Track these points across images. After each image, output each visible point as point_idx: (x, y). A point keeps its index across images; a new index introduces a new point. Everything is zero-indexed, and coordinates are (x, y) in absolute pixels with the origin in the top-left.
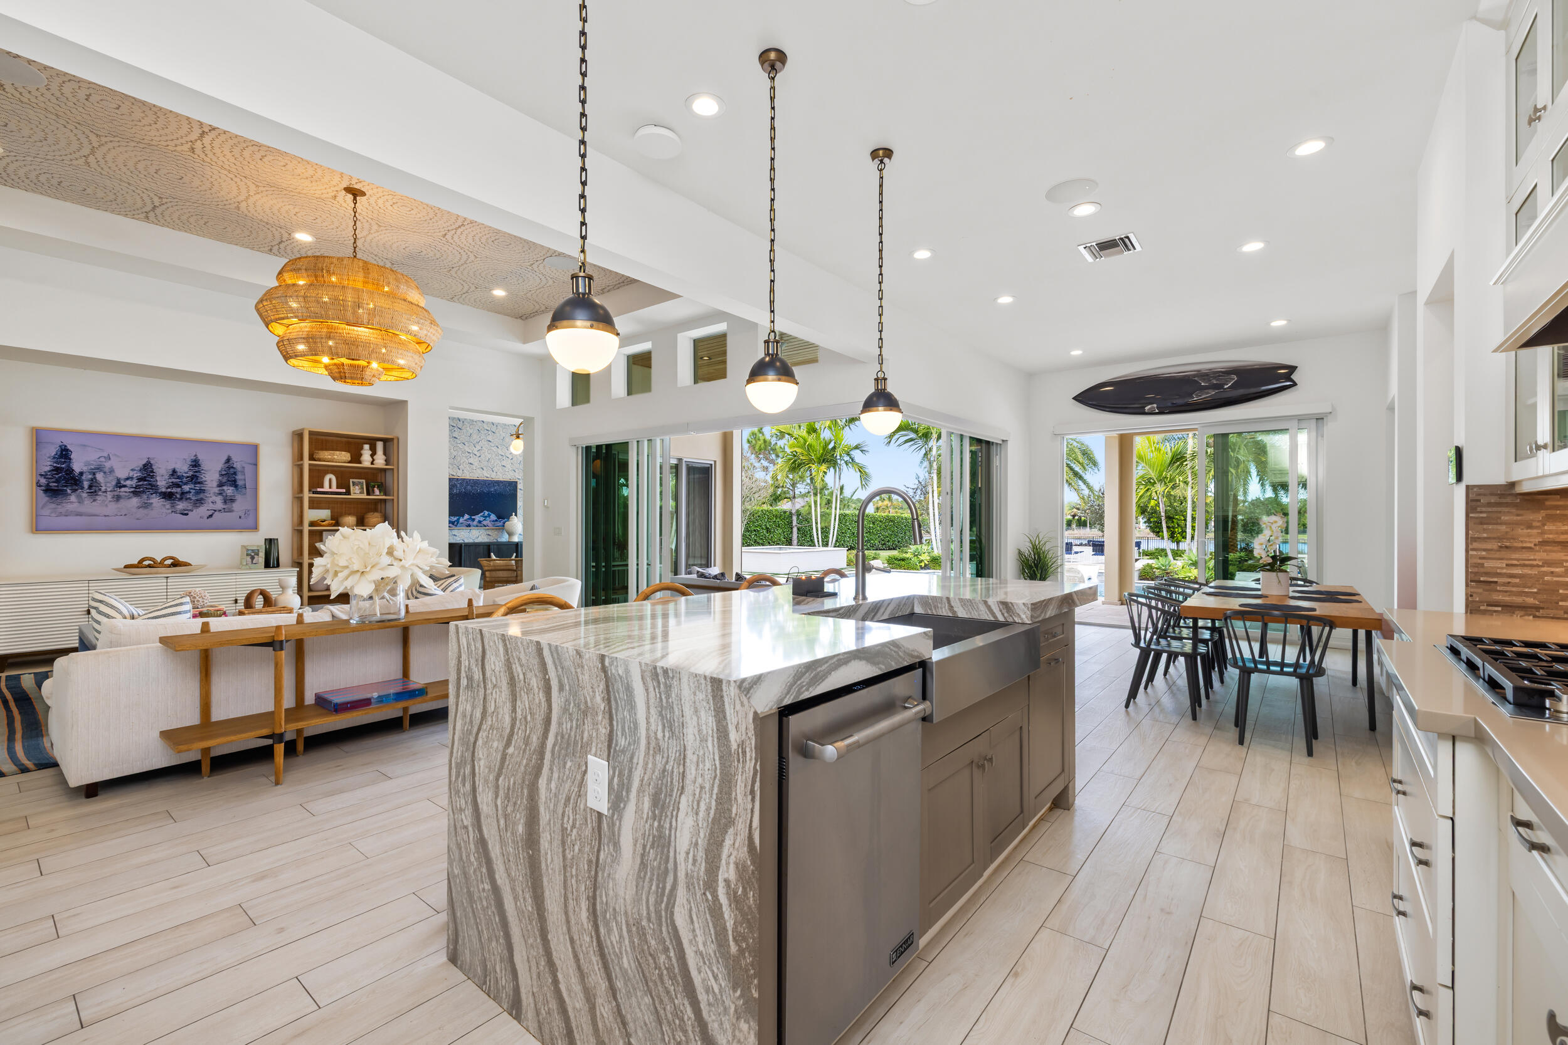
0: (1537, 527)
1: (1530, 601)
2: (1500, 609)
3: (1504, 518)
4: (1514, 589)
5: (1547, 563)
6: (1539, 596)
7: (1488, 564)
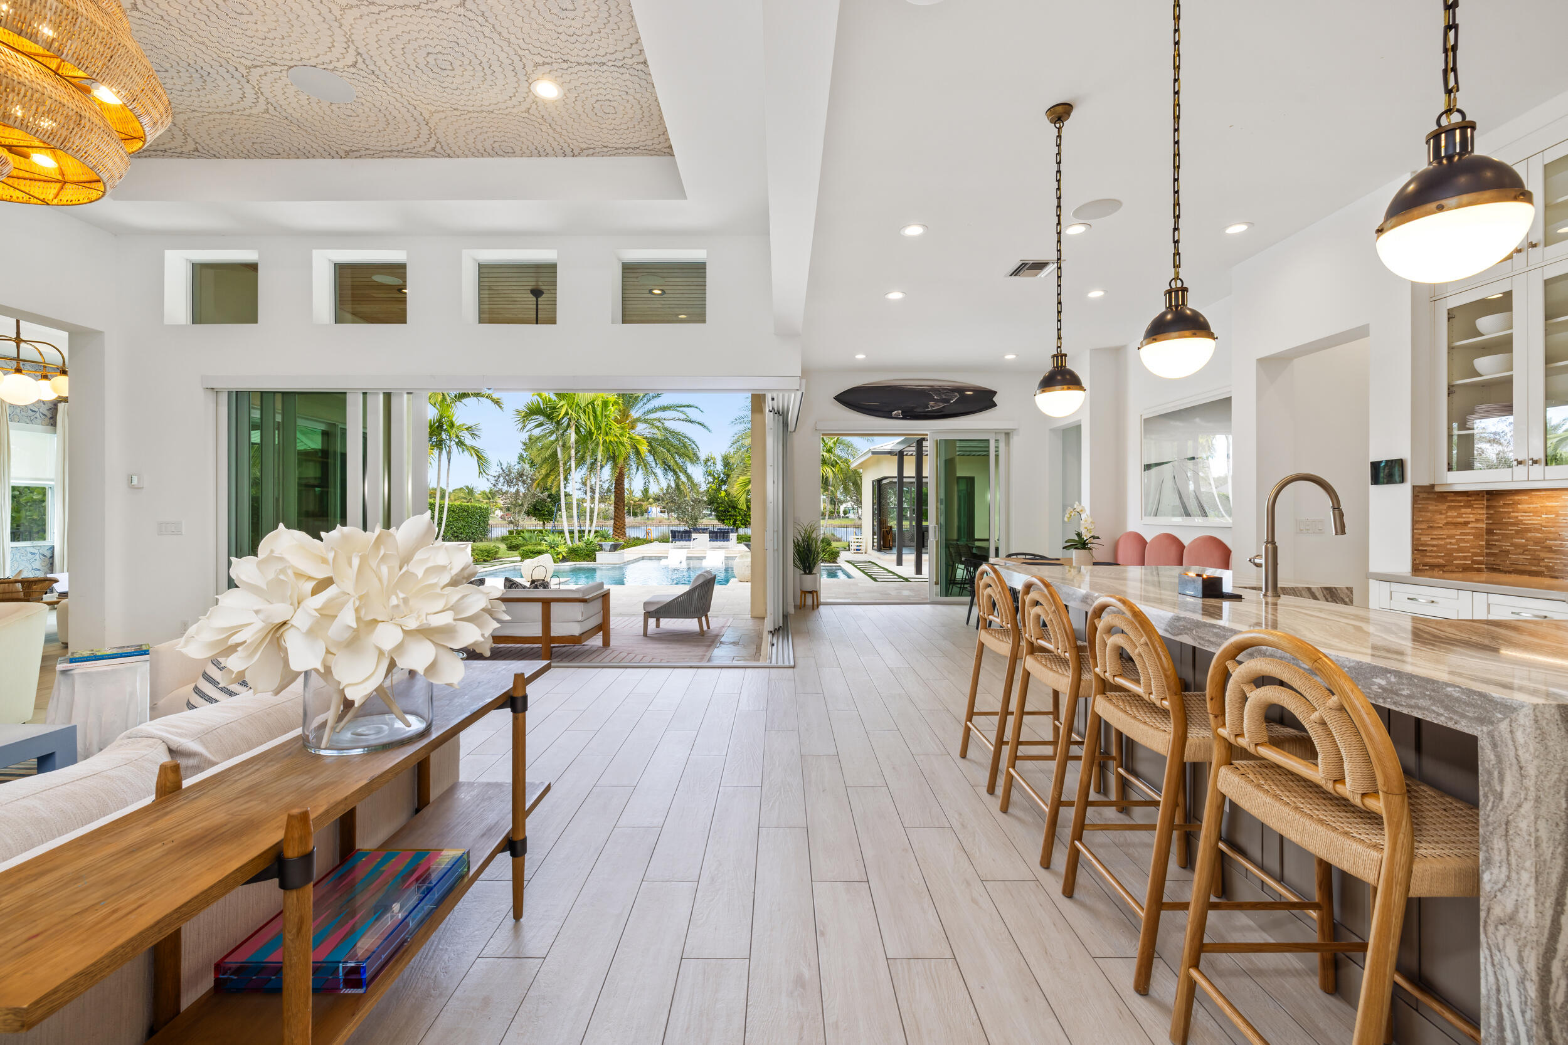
0: (1444, 514)
1: (1441, 561)
2: (1427, 568)
3: (1430, 508)
4: (1434, 554)
5: (1449, 537)
6: (1445, 558)
7: (1423, 538)
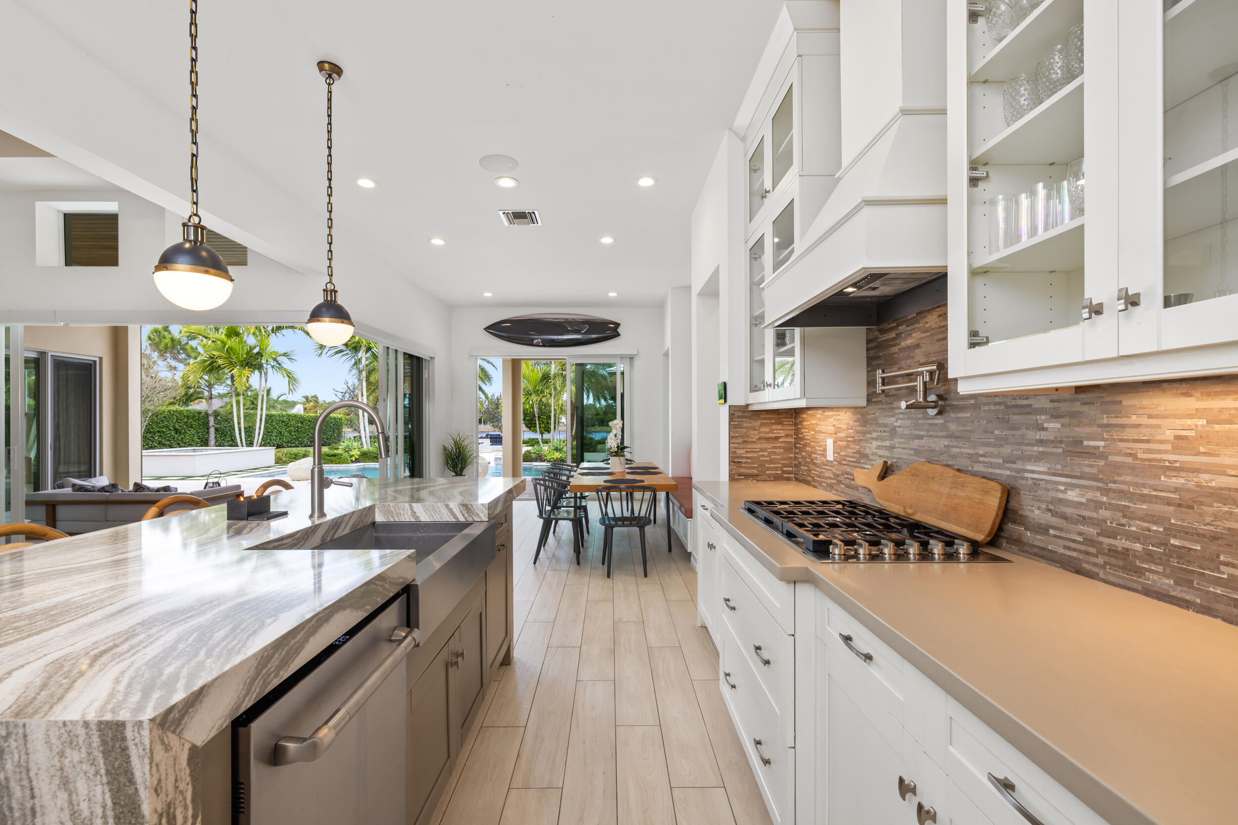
0: (757, 430)
1: (755, 472)
2: (743, 477)
3: (745, 425)
4: (748, 466)
5: (762, 450)
6: (758, 469)
7: (739, 451)
